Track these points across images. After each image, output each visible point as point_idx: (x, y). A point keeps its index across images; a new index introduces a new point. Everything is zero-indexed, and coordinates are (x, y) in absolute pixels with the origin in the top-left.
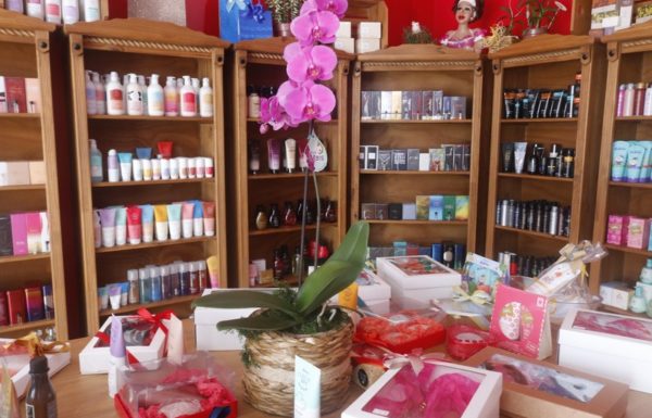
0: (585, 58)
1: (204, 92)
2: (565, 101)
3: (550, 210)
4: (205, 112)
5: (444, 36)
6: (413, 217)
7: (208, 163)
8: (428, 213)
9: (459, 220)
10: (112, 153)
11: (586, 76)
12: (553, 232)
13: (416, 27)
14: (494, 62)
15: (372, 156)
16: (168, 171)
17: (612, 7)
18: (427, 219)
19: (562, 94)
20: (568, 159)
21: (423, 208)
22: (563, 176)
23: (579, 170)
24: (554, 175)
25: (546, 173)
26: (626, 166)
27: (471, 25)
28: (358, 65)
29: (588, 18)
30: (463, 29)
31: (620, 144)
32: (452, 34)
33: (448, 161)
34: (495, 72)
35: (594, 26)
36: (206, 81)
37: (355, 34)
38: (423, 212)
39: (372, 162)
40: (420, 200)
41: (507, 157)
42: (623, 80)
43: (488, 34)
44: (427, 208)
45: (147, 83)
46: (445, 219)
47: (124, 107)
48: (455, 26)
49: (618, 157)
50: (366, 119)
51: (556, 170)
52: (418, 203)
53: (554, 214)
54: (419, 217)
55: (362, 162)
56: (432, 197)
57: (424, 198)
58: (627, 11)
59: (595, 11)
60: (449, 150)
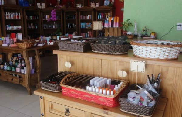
0: (76, 11)
1: (19, 15)
2: (74, 17)
4: (20, 18)
5: (55, 6)
7: (21, 27)
10: (7, 25)
11: (76, 13)
13: (51, 4)
15: (45, 26)
16: (15, 29)
17: (79, 4)
20: (75, 25)
22: (75, 28)
23: (77, 27)
25: (73, 28)
26: (82, 26)
27: (59, 4)
28: (42, 10)
29: (76, 6)
30: (58, 5)
31: (81, 23)
32: (57, 5)
33: (58, 26)
34: (64, 12)
35: (77, 7)
36: (19, 14)
37: (41, 5)
39: (45, 27)
41: (67, 26)
42: (81, 15)
43: (62, 6)
45: (11, 14)
47: (8, 18)
48: (57, 4)
49: (81, 25)
50: (44, 19)
55: (44, 27)
58: (81, 5)
59: (77, 4)
60: (58, 25)
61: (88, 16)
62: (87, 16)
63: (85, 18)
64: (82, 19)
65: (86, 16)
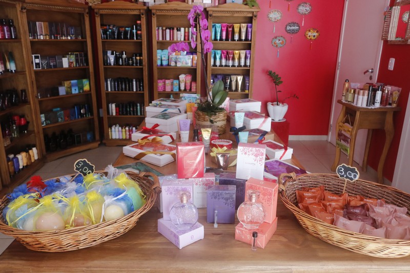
0: (143, 15)
2: (132, 34)
3: (132, 81)
6: (64, 93)
8: (71, 90)
9: (86, 91)
11: (143, 22)
12: (135, 90)
14: (95, 11)
15: (37, 61)
18: (71, 93)
19: (130, 29)
20: (138, 58)
21: (68, 88)
22: (136, 65)
24: (132, 65)
25: (128, 64)
26: (162, 60)
31: (159, 51)
33: (77, 61)
34: (96, 15)
38: (69, 90)
39: (37, 64)
40: (66, 83)
41: (105, 59)
44: (70, 88)
46: (79, 92)
49: (158, 57)
51: (133, 63)
52: (66, 85)
53: (134, 83)
54: (67, 93)
55: (32, 65)
56: (72, 82)
57: (68, 82)
60: (76, 56)
61: (182, 29)
62: (179, 30)
63: (172, 36)
64: (161, 39)
65: (175, 31)
